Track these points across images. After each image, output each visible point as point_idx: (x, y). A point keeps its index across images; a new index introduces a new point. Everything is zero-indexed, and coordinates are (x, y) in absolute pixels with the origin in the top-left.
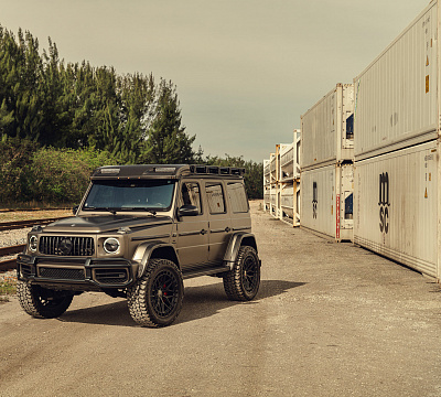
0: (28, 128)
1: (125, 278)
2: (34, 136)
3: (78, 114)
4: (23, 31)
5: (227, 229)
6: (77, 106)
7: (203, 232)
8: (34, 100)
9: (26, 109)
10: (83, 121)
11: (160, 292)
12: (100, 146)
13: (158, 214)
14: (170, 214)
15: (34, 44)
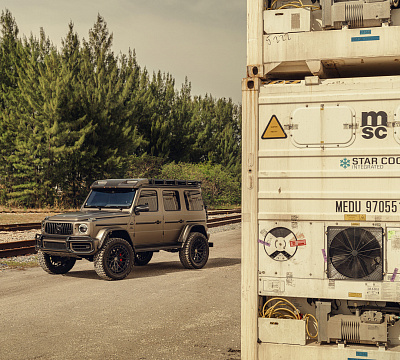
0: (160, 146)
1: (90, 249)
2: (166, 153)
3: (200, 135)
4: (162, 73)
5: (181, 221)
6: (201, 129)
7: (158, 222)
8: (164, 125)
9: (159, 132)
10: (204, 141)
11: (116, 259)
12: (217, 161)
13: (124, 210)
14: (130, 210)
15: (172, 83)
